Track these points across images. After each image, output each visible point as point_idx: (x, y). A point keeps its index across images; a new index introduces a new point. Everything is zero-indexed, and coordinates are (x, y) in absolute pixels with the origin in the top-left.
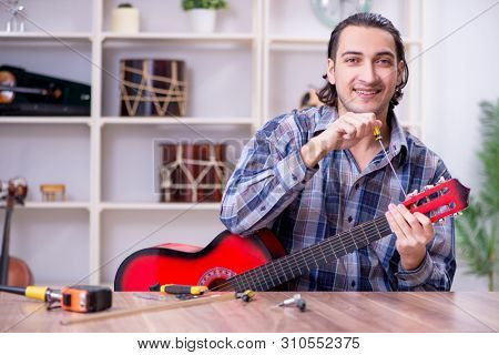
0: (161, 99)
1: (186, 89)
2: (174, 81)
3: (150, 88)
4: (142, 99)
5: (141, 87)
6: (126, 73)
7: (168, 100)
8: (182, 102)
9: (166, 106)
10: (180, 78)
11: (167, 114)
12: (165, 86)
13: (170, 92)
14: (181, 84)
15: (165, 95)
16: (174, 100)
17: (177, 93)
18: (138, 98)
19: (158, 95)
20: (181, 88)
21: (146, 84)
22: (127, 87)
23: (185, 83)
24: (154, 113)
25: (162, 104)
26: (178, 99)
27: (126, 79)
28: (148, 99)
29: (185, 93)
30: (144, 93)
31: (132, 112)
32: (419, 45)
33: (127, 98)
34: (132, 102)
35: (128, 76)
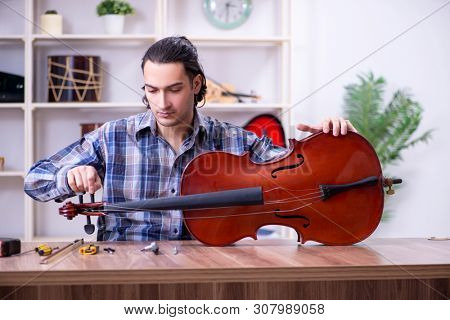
0: (81, 88)
1: (101, 79)
2: (91, 73)
3: (71, 79)
4: (66, 88)
5: (64, 78)
6: (53, 66)
7: (86, 88)
8: (98, 89)
9: (84, 94)
10: (96, 70)
11: (85, 100)
12: (84, 77)
13: (88, 82)
14: (97, 75)
15: (84, 85)
16: (91, 88)
17: (94, 82)
18: (62, 87)
19: (78, 84)
20: (97, 79)
21: (68, 76)
22: (53, 78)
23: (100, 75)
24: (75, 99)
25: (81, 91)
26: (95, 87)
27: (52, 72)
28: (70, 88)
29: (100, 83)
30: (66, 84)
31: (57, 99)
32: (289, 41)
33: (53, 87)
34: (57, 91)
35: (54, 70)
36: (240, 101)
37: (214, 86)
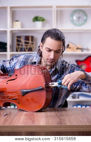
2: (30, 42)
3: (24, 44)
4: (22, 47)
8: (33, 48)
9: (28, 49)
10: (32, 40)
11: (28, 51)
12: (28, 43)
13: (29, 45)
16: (30, 47)
17: (31, 45)
18: (20, 47)
19: (26, 46)
20: (32, 44)
21: (22, 43)
22: (18, 44)
23: (34, 42)
24: (25, 51)
25: (27, 48)
29: (34, 45)
30: (22, 45)
31: (19, 50)
33: (18, 47)
35: (18, 41)
36: (82, 51)
37: (74, 46)
